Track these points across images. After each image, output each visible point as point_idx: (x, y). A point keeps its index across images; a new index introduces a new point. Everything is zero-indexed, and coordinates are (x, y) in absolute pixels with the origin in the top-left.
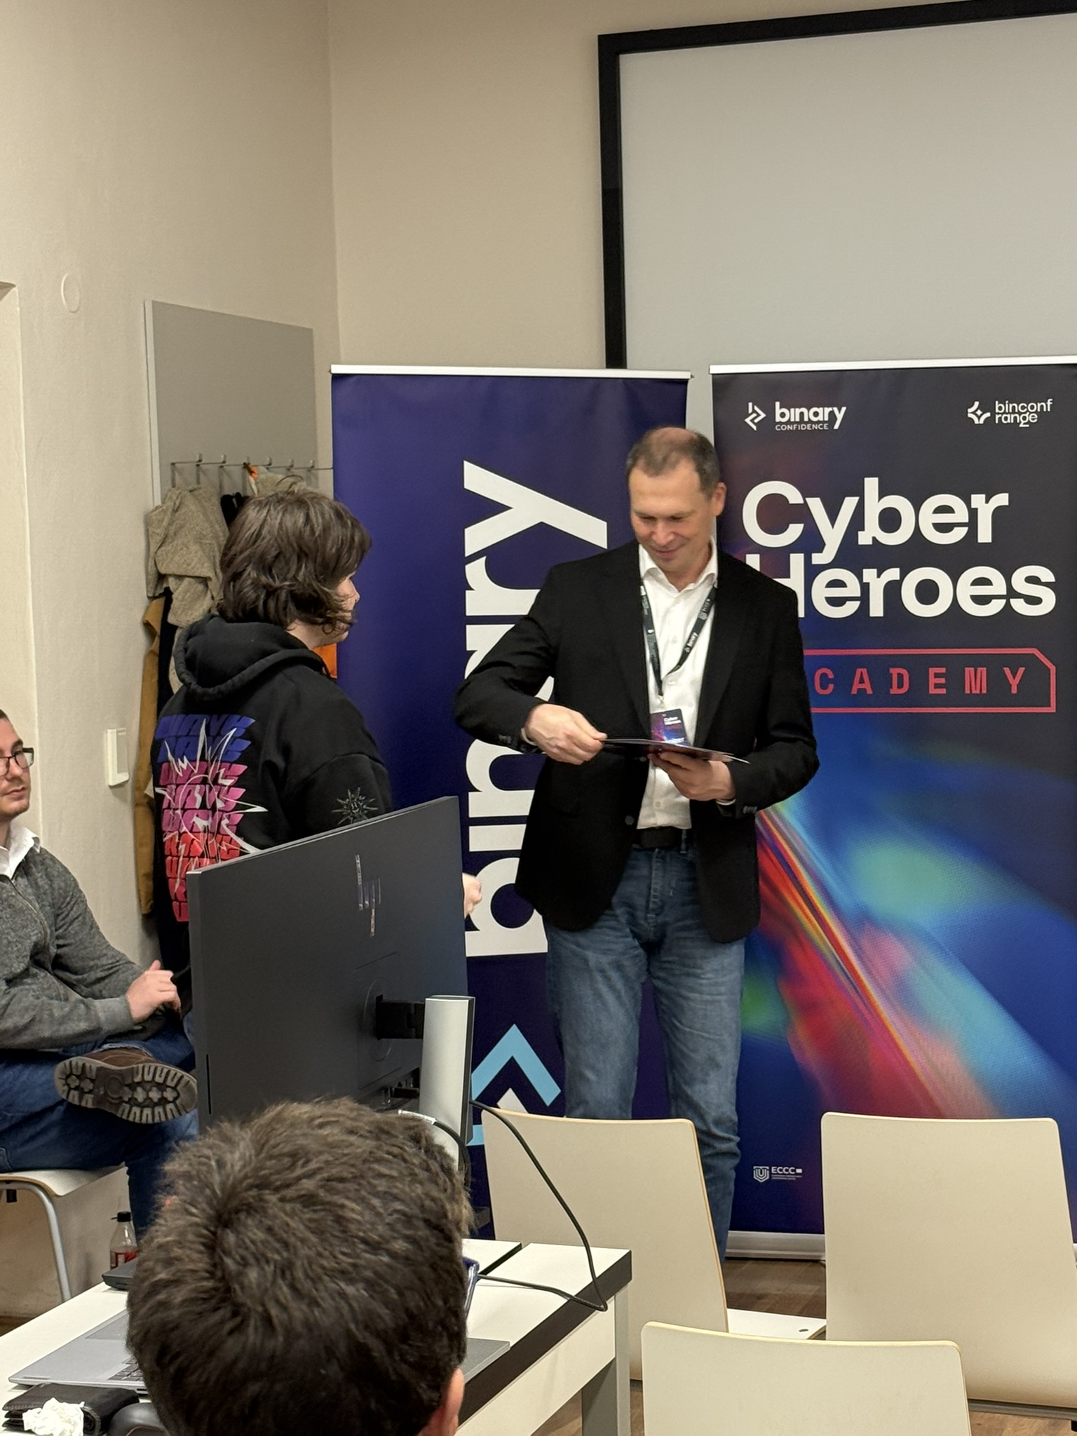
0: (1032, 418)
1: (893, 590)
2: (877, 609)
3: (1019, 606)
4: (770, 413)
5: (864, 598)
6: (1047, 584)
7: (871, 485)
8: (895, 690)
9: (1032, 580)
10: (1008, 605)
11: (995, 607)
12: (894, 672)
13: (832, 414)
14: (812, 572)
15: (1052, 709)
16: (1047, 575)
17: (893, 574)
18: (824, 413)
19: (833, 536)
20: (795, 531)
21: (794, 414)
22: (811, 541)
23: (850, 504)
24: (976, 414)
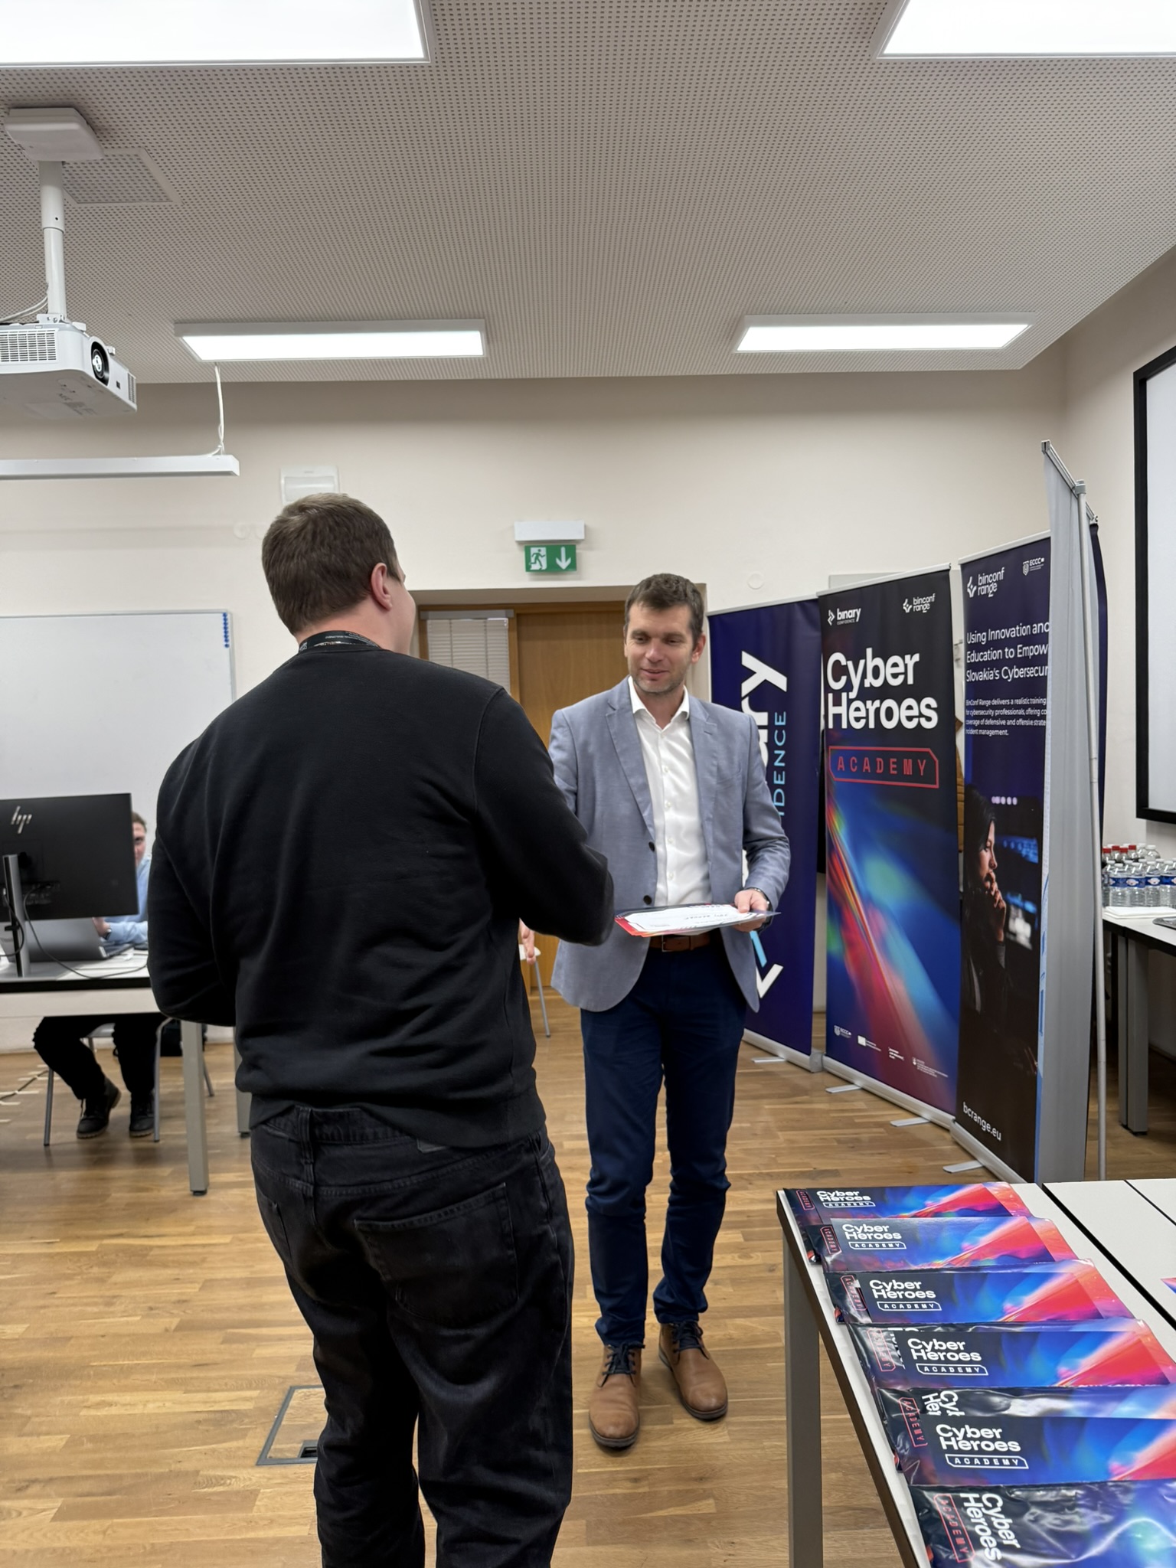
0: (927, 606)
1: (877, 711)
2: (872, 725)
3: (923, 721)
4: (836, 614)
5: (867, 717)
6: (934, 709)
7: (869, 651)
8: (878, 771)
9: (928, 706)
10: (919, 722)
11: (915, 722)
12: (879, 759)
13: (855, 614)
14: (850, 702)
15: (937, 786)
16: (934, 704)
17: (877, 703)
18: (853, 612)
19: (856, 682)
20: (844, 679)
21: (844, 615)
22: (848, 687)
23: (862, 662)
24: (907, 608)
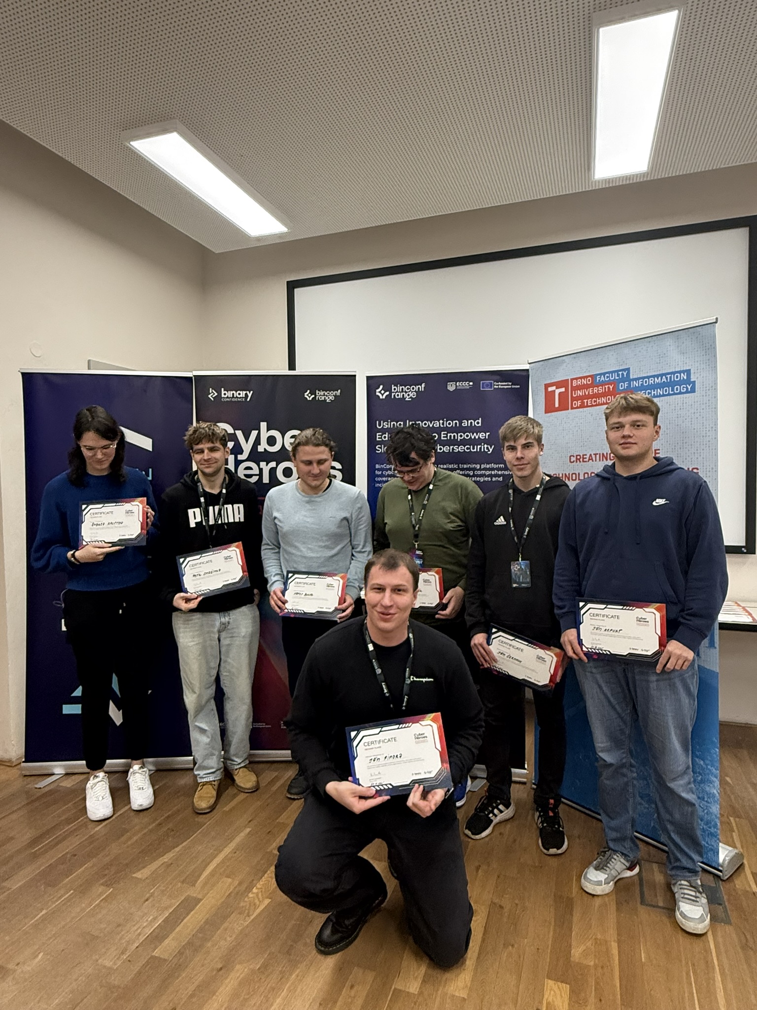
0: (332, 398)
1: (273, 472)
2: (266, 479)
4: (219, 393)
5: (261, 474)
6: (339, 470)
7: (263, 425)
13: (246, 394)
17: (273, 464)
18: (243, 394)
19: (247, 447)
21: (230, 394)
22: (237, 450)
23: (254, 433)
24: (308, 396)
